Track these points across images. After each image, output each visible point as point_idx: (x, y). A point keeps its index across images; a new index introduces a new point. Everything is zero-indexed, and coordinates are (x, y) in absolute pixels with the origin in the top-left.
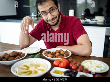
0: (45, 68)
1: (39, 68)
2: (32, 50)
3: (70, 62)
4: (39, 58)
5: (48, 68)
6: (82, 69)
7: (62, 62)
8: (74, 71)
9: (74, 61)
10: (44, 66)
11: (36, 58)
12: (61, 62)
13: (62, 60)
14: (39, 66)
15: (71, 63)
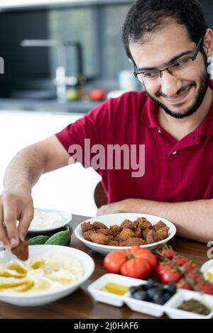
0: (75, 274)
1: (55, 274)
2: (41, 218)
3: (159, 259)
4: (60, 244)
5: (83, 275)
6: (191, 281)
7: (132, 257)
8: (166, 287)
9: (175, 257)
10: (72, 271)
11: (52, 244)
12: (129, 257)
13: (132, 252)
14: (56, 271)
15: (162, 264)
